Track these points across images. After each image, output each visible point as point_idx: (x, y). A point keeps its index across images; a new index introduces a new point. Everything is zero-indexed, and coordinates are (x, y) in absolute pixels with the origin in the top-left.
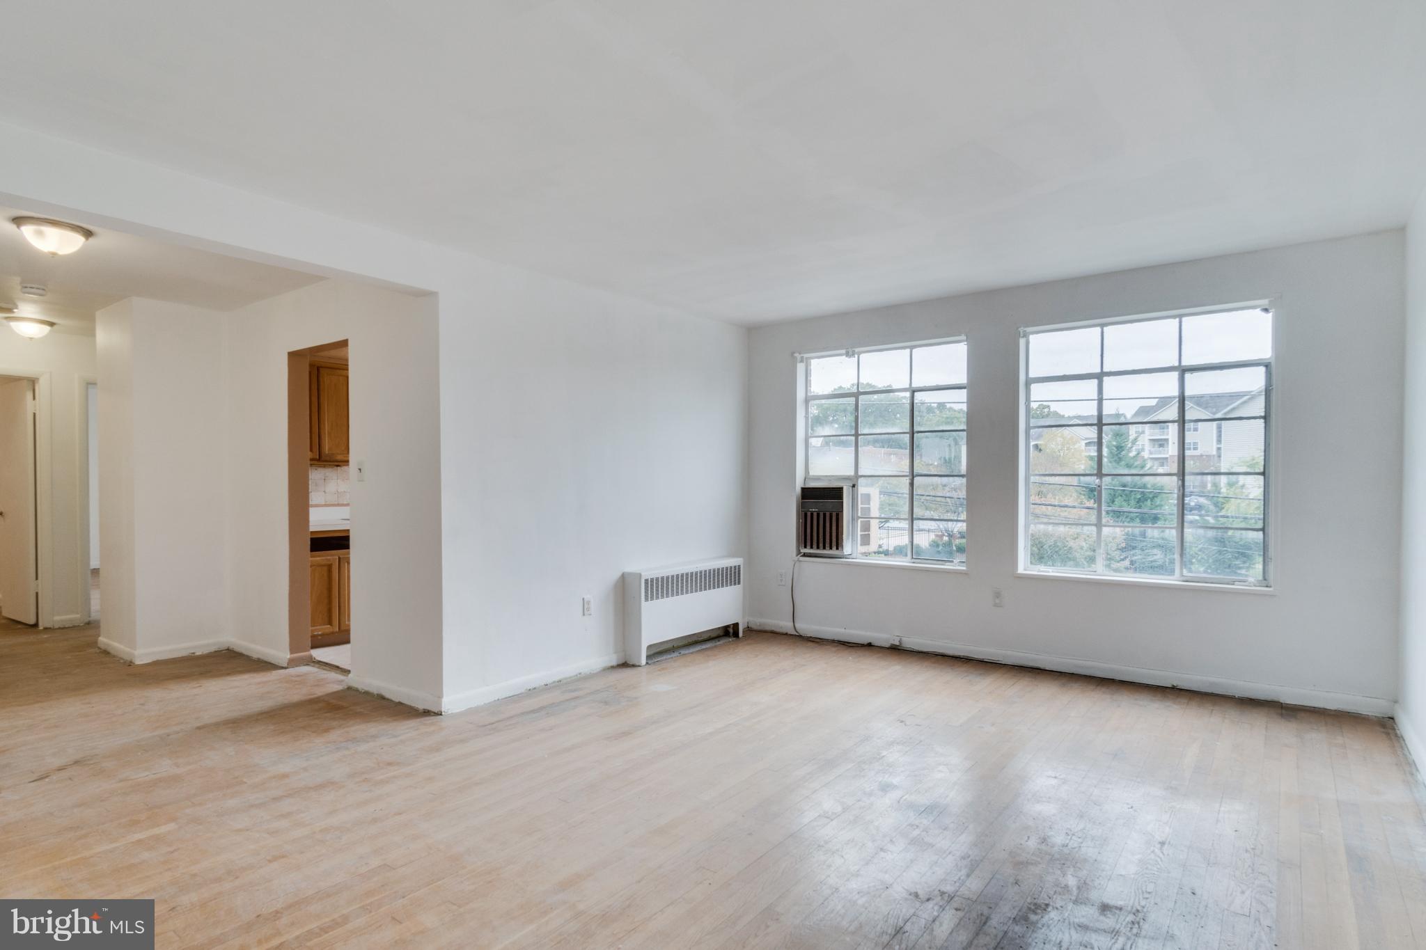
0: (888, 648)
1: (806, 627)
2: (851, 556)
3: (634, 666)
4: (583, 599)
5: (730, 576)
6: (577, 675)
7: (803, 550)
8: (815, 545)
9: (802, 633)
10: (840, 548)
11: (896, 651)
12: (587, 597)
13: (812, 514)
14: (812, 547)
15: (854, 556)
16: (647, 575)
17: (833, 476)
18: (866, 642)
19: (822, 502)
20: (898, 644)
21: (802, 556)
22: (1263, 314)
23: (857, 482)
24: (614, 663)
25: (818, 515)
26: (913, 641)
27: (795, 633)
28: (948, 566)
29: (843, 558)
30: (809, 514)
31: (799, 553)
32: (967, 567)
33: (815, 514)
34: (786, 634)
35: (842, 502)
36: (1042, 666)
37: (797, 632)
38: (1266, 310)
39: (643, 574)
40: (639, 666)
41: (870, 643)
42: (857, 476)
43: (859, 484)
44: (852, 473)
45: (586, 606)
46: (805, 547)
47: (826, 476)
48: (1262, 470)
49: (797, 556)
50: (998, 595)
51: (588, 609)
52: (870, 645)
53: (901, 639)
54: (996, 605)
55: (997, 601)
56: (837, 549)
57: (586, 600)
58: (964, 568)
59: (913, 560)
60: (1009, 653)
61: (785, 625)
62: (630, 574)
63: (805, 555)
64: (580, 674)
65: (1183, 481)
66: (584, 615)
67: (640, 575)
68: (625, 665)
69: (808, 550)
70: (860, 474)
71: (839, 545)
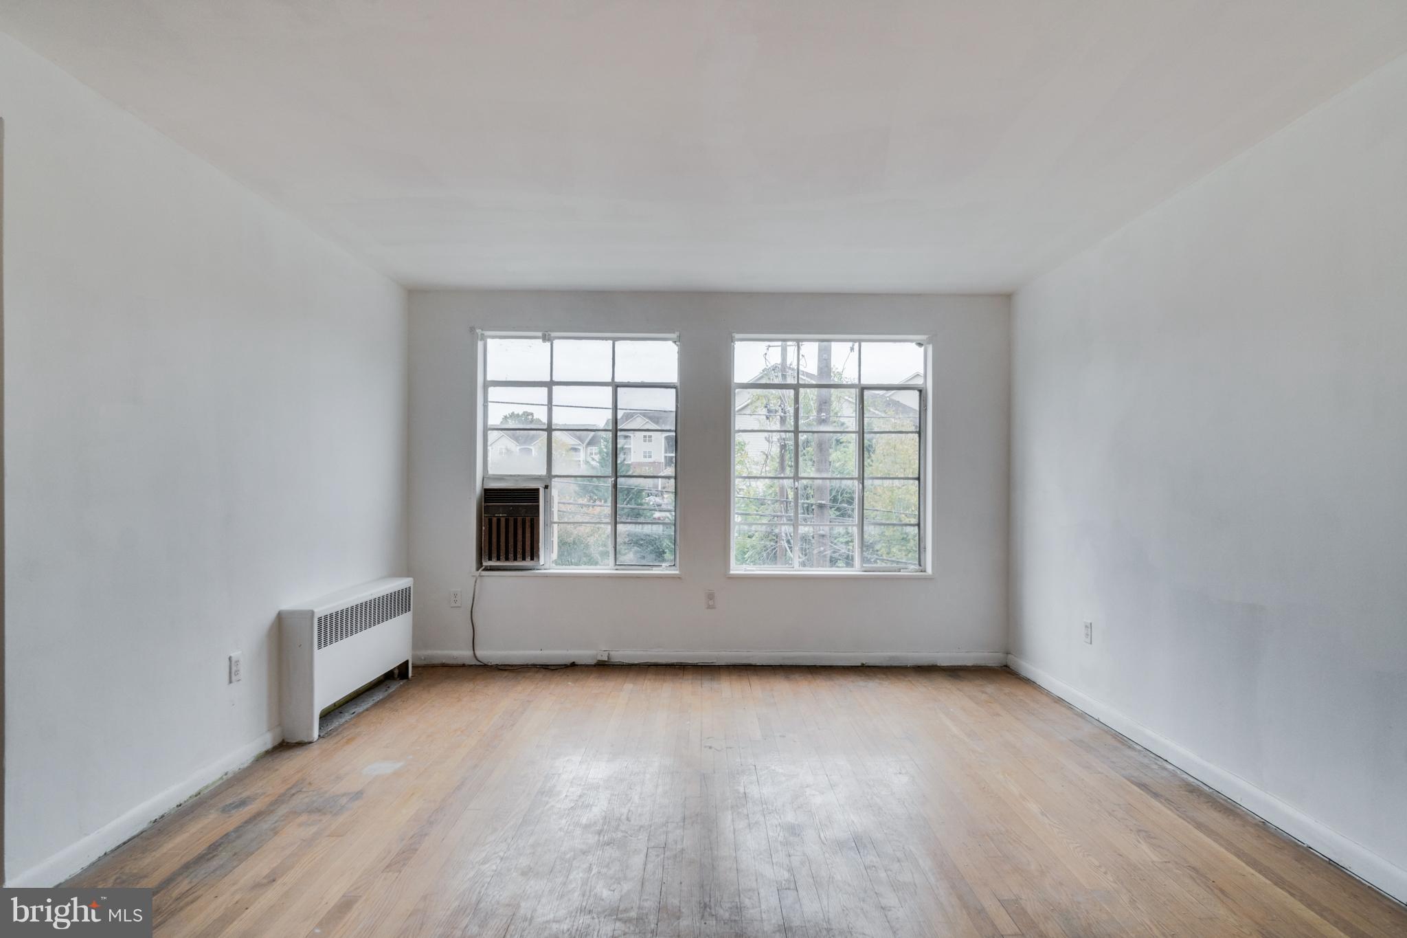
0: (595, 665)
1: (489, 653)
2: (543, 567)
3: (301, 744)
4: (230, 658)
5: (398, 603)
6: (221, 778)
7: (486, 563)
8: (502, 557)
9: (485, 661)
10: (535, 558)
11: (604, 668)
12: (235, 654)
13: (499, 520)
14: (498, 559)
15: (547, 566)
16: (321, 611)
17: (519, 475)
18: (568, 661)
19: (511, 506)
20: (605, 659)
21: (484, 570)
22: (917, 347)
23: (551, 482)
24: (269, 746)
25: (507, 521)
26: (622, 654)
27: (474, 662)
28: (655, 571)
29: (534, 569)
30: (494, 520)
31: (479, 564)
32: (680, 570)
33: (503, 520)
34: (464, 665)
35: (538, 506)
36: (753, 662)
37: (479, 661)
38: (920, 345)
39: (316, 610)
40: (311, 743)
41: (574, 662)
42: (550, 476)
43: (552, 485)
44: (543, 472)
45: (234, 669)
46: (490, 559)
47: (511, 476)
48: (917, 476)
49: (478, 570)
50: (711, 596)
51: (237, 672)
52: (573, 665)
53: (609, 654)
54: (709, 607)
55: (711, 603)
56: (532, 559)
57: (234, 660)
58: (677, 572)
59: (618, 567)
60: (723, 653)
61: (462, 654)
62: (292, 613)
63: (486, 569)
64: (226, 774)
65: (863, 484)
66: (230, 682)
67: (312, 613)
68: (284, 746)
69: (493, 563)
70: (553, 473)
71: (534, 554)
